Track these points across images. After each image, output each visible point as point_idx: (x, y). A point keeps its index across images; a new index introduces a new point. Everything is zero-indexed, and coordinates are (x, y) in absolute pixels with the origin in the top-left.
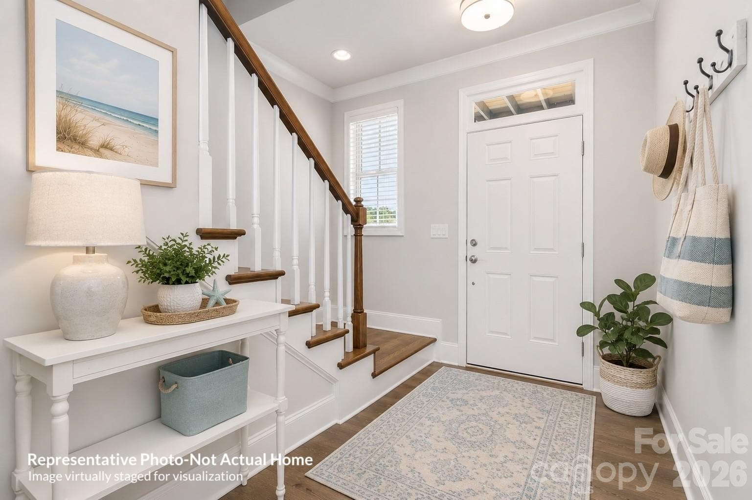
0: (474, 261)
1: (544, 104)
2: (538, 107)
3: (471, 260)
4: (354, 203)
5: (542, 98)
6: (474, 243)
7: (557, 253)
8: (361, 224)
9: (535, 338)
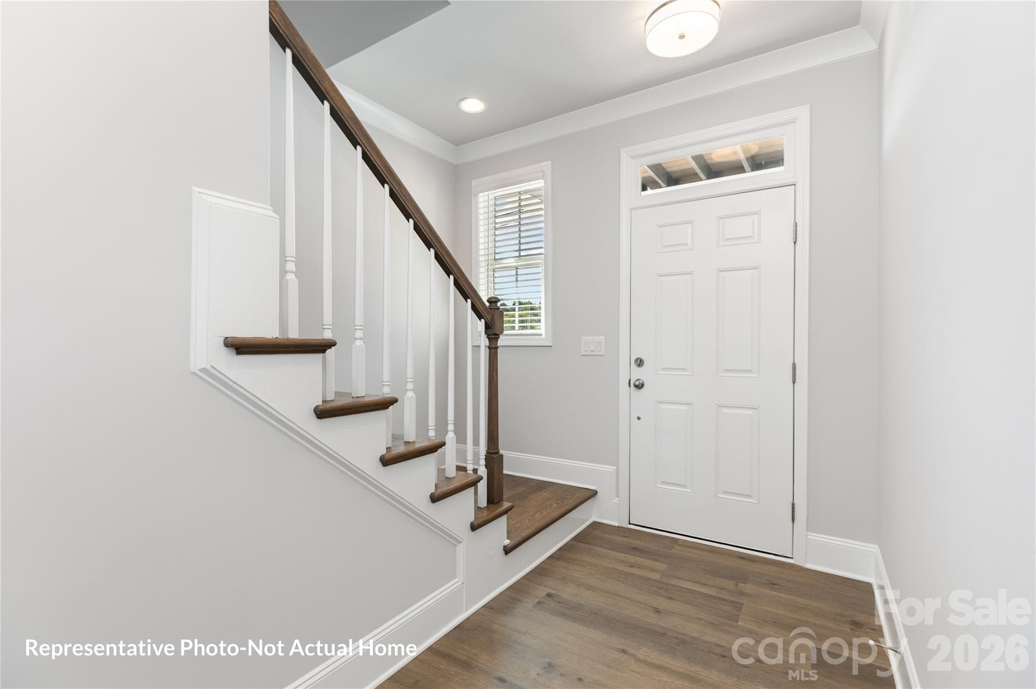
0: (640, 386)
1: (746, 166)
2: (736, 168)
3: (636, 386)
4: (487, 304)
5: (742, 157)
6: (640, 363)
7: (756, 376)
8: (496, 333)
9: (725, 492)
